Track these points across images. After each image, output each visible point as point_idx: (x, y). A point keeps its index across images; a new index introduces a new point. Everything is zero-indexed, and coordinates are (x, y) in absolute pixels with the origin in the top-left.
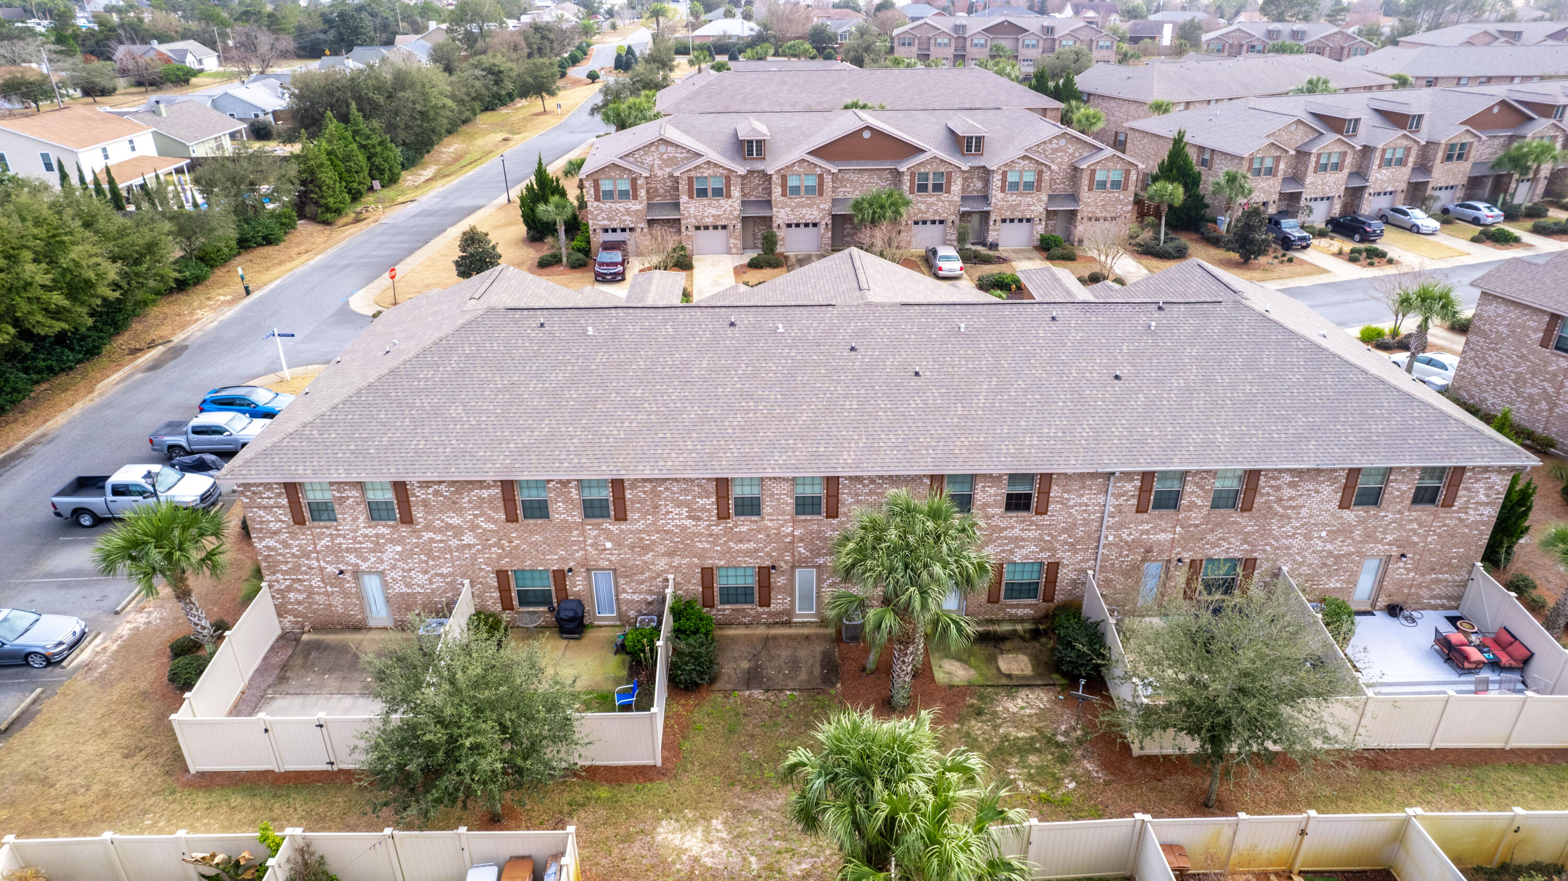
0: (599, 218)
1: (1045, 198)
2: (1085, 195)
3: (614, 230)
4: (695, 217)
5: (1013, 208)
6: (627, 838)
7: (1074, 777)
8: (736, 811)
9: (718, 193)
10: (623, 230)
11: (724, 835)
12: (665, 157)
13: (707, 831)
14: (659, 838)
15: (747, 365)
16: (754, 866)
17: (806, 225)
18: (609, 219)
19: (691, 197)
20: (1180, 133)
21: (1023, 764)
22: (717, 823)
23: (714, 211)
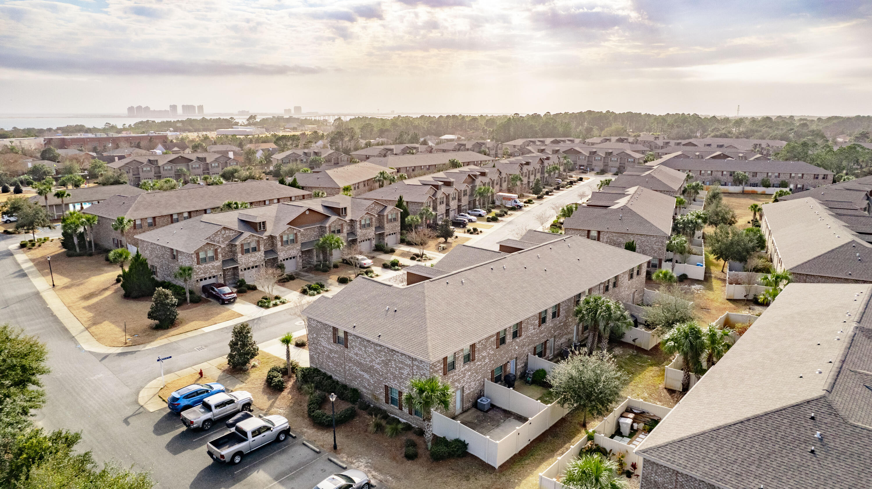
0: (199, 273)
1: (374, 229)
2: (386, 226)
3: (205, 279)
4: (245, 263)
5: (364, 235)
9: (254, 250)
10: (210, 278)
12: (225, 236)
17: (291, 258)
18: (205, 273)
19: (243, 254)
20: (400, 197)
23: (253, 259)
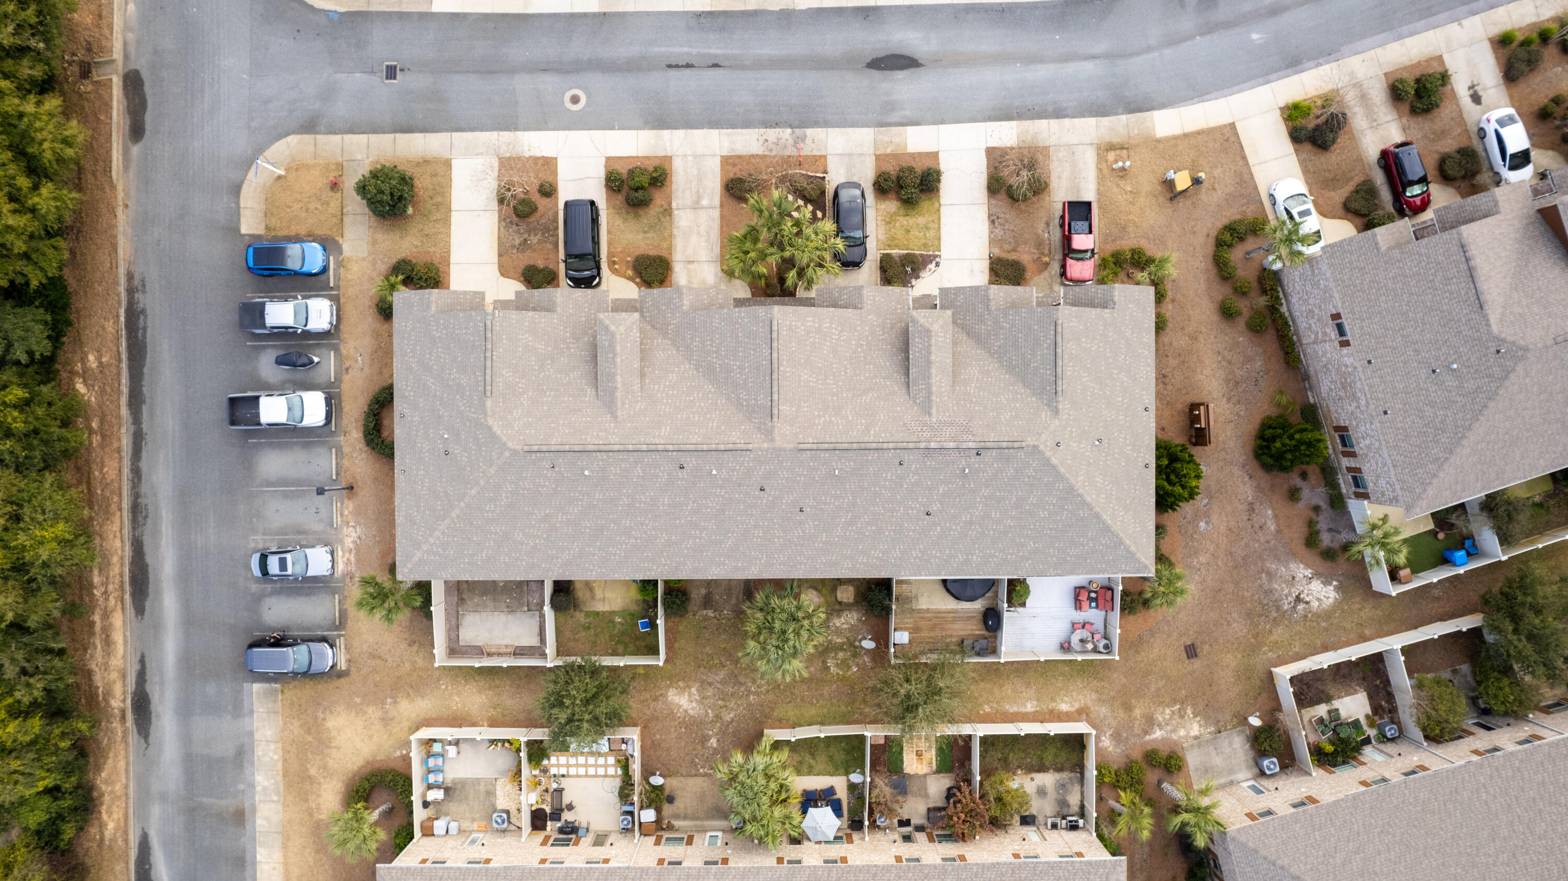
6: (655, 699)
7: (858, 665)
8: (702, 682)
11: (697, 697)
13: (690, 695)
14: (669, 698)
15: (694, 502)
16: (711, 715)
21: (835, 658)
22: (694, 690)
